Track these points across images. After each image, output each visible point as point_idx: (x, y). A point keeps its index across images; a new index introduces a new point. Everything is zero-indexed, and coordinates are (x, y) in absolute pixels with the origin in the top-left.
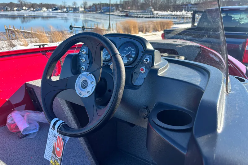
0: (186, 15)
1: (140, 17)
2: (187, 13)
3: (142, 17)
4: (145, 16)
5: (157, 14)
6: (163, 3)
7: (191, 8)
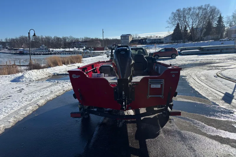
0: (78, 50)
1: (37, 54)
2: (79, 49)
3: (40, 54)
4: (42, 53)
5: (53, 51)
6: (53, 41)
7: (80, 45)
